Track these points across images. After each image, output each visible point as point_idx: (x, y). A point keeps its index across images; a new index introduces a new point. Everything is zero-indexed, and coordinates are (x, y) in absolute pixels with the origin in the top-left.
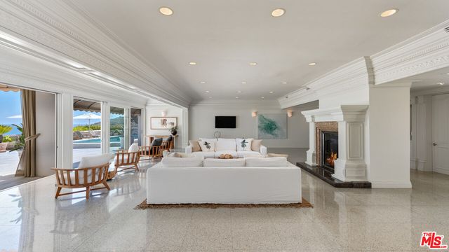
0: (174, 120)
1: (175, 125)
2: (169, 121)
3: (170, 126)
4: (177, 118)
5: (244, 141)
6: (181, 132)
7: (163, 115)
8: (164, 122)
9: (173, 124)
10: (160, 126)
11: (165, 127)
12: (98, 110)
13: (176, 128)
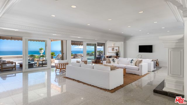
0: (117, 48)
1: (118, 51)
2: (115, 48)
3: (115, 51)
4: (119, 47)
5: (132, 60)
6: (120, 54)
7: (113, 46)
8: (113, 49)
9: (117, 50)
10: (111, 51)
11: (113, 52)
12: (82, 45)
13: (118, 52)
